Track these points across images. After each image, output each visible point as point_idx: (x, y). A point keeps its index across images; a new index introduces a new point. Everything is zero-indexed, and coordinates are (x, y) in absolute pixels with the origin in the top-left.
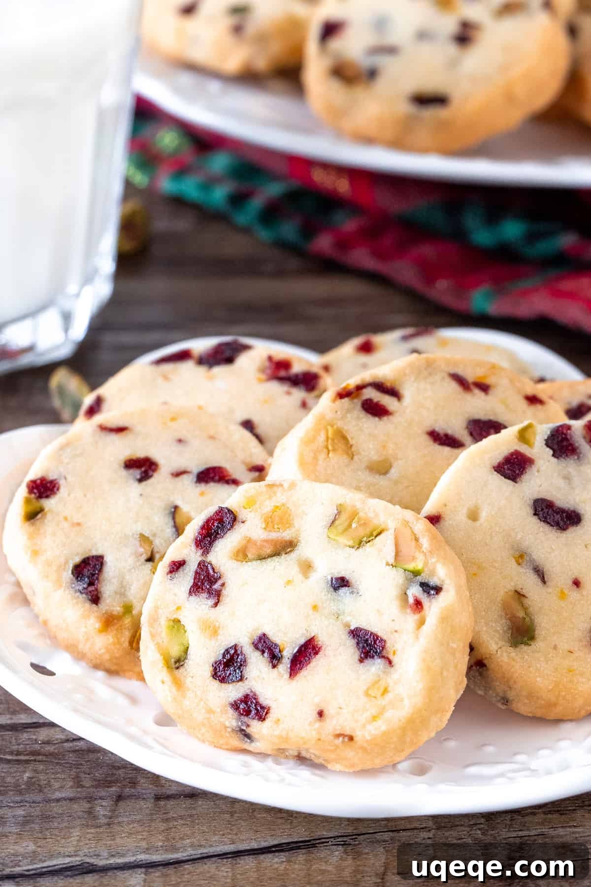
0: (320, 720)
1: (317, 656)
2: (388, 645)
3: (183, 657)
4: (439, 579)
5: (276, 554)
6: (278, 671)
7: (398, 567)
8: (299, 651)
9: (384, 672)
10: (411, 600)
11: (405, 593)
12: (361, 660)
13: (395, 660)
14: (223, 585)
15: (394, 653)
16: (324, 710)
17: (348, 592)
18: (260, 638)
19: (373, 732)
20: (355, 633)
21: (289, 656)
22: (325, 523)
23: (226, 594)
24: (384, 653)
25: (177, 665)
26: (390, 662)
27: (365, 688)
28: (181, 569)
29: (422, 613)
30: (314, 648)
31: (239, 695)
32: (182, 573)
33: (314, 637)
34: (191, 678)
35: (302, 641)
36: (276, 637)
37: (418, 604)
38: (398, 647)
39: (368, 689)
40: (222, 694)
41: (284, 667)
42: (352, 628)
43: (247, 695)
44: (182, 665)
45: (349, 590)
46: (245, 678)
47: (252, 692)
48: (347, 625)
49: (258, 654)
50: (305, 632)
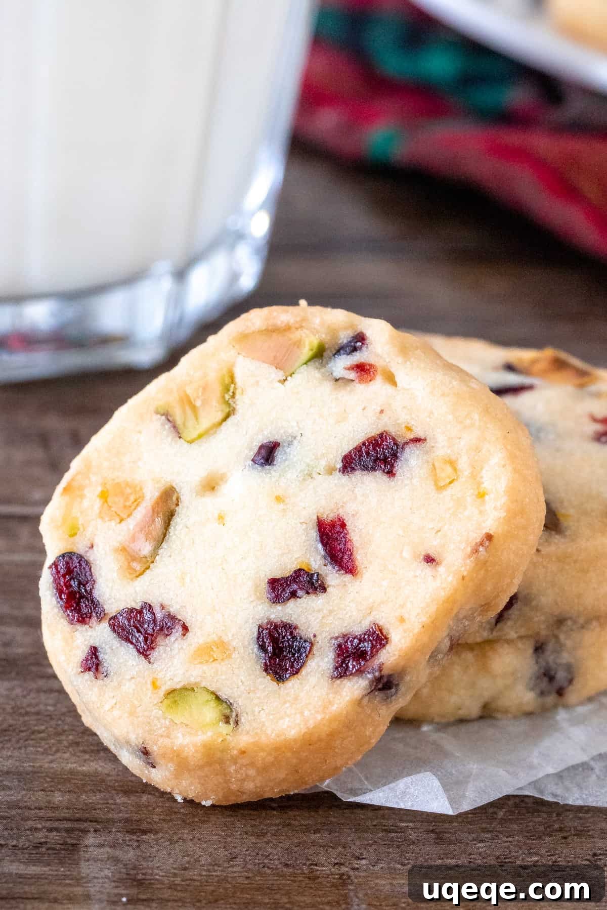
0: (437, 564)
1: (347, 527)
2: (393, 431)
3: (225, 708)
4: (346, 329)
5: (169, 517)
6: (334, 586)
7: (296, 370)
8: (324, 544)
9: (427, 453)
10: (352, 375)
11: (337, 380)
12: (391, 473)
13: (418, 432)
14: (163, 607)
15: (409, 429)
16: (429, 552)
17: (285, 448)
18: (273, 589)
19: (499, 504)
20: (349, 464)
21: (322, 562)
22: (169, 439)
23: (178, 607)
24: (400, 441)
25: (232, 721)
26: (417, 440)
27: (433, 487)
28: (101, 656)
29: (379, 370)
30: (333, 525)
31: (330, 657)
32: (106, 657)
33: (318, 518)
34: (262, 712)
35: (314, 534)
36: (284, 567)
37: (362, 369)
38: (404, 418)
39: (436, 484)
40: (313, 680)
41: (333, 577)
42: (339, 465)
43: (340, 646)
44: (237, 716)
45: (284, 446)
46: (312, 638)
47: (336, 638)
48: (330, 471)
49: (292, 603)
50: (304, 526)
